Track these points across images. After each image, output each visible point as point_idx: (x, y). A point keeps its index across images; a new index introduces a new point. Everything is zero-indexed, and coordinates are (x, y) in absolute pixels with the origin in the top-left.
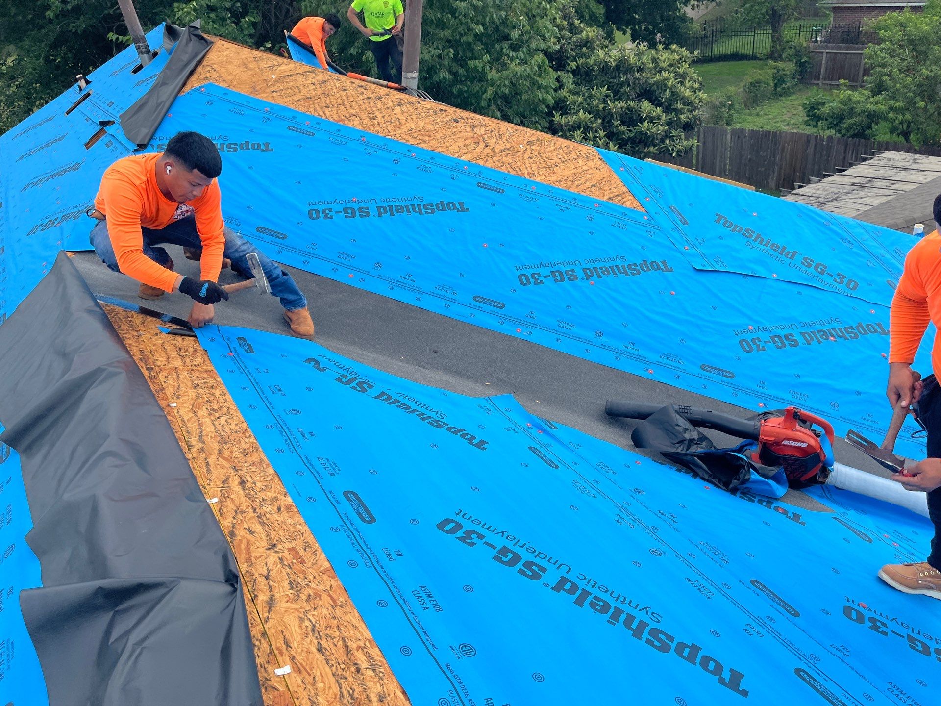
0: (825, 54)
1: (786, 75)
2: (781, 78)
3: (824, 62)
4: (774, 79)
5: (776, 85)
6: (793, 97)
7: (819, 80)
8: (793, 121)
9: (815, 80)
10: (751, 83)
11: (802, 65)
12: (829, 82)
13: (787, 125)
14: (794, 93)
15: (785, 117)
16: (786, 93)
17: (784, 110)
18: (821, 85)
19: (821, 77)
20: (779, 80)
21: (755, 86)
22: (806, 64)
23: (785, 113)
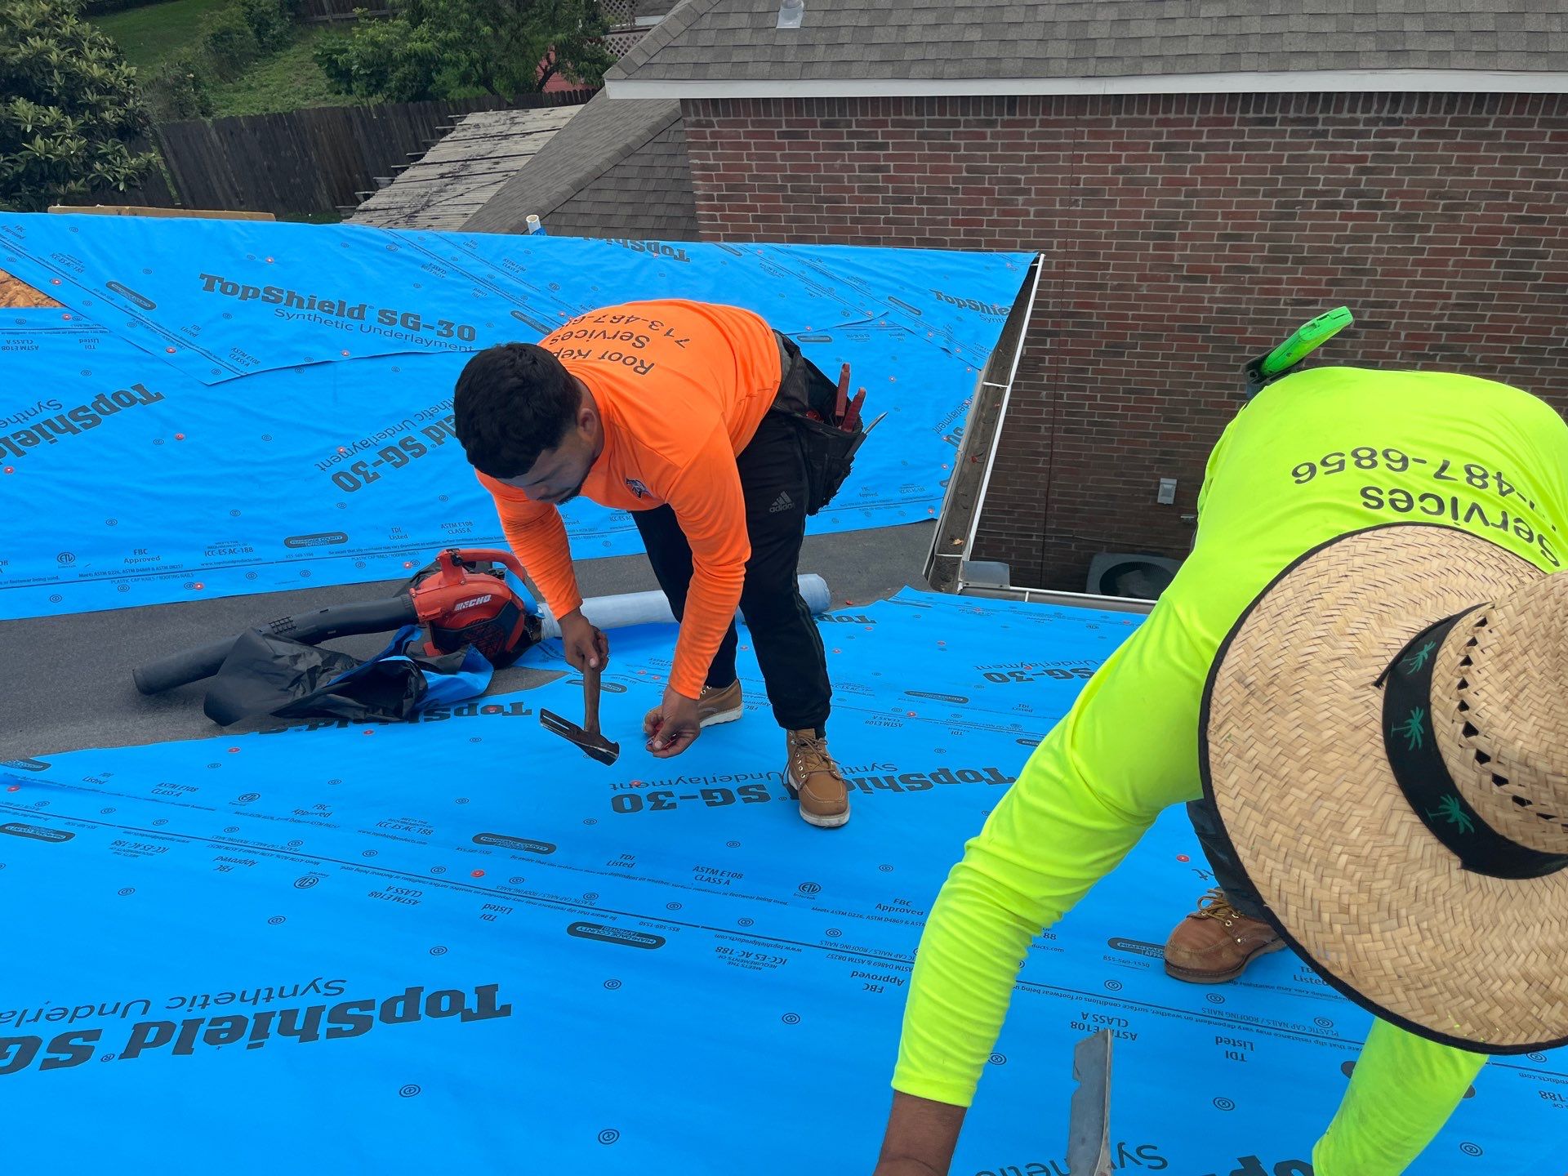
1: (268, 13)
4: (251, 22)
5: (258, 32)
6: (295, 49)
8: (312, 90)
10: (214, 35)
12: (343, 16)
13: (307, 98)
14: (294, 42)
15: (297, 85)
16: (281, 44)
17: (290, 74)
18: (331, 21)
19: (326, 7)
20: (260, 24)
21: (223, 40)
23: (294, 77)
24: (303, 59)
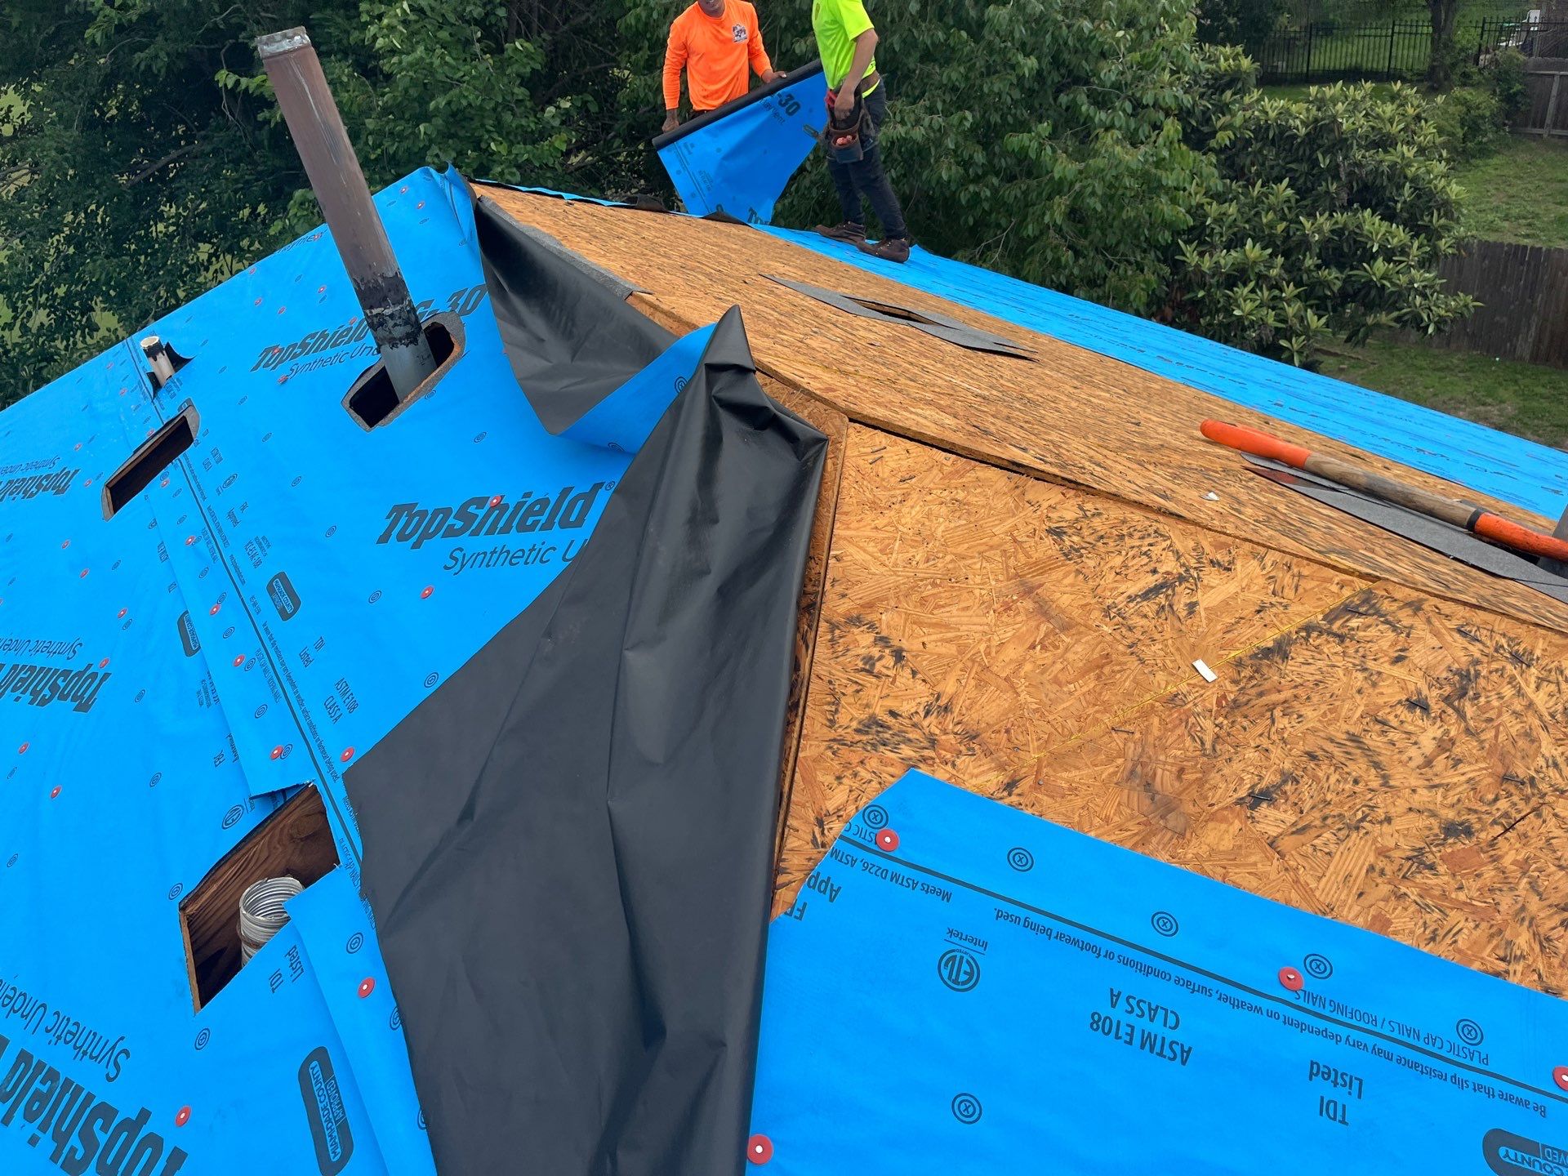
0: (1556, 79)
1: (1483, 117)
2: (1475, 123)
3: (1554, 92)
4: (1462, 125)
6: (1495, 161)
7: (1542, 127)
8: (1515, 211)
9: (1534, 126)
11: (1509, 99)
12: (1562, 132)
13: (1506, 218)
14: (1498, 152)
16: (1484, 152)
17: (1490, 187)
18: (1545, 136)
19: (1548, 121)
20: (1473, 127)
22: (1519, 98)
23: (1493, 192)
24: (1505, 172)
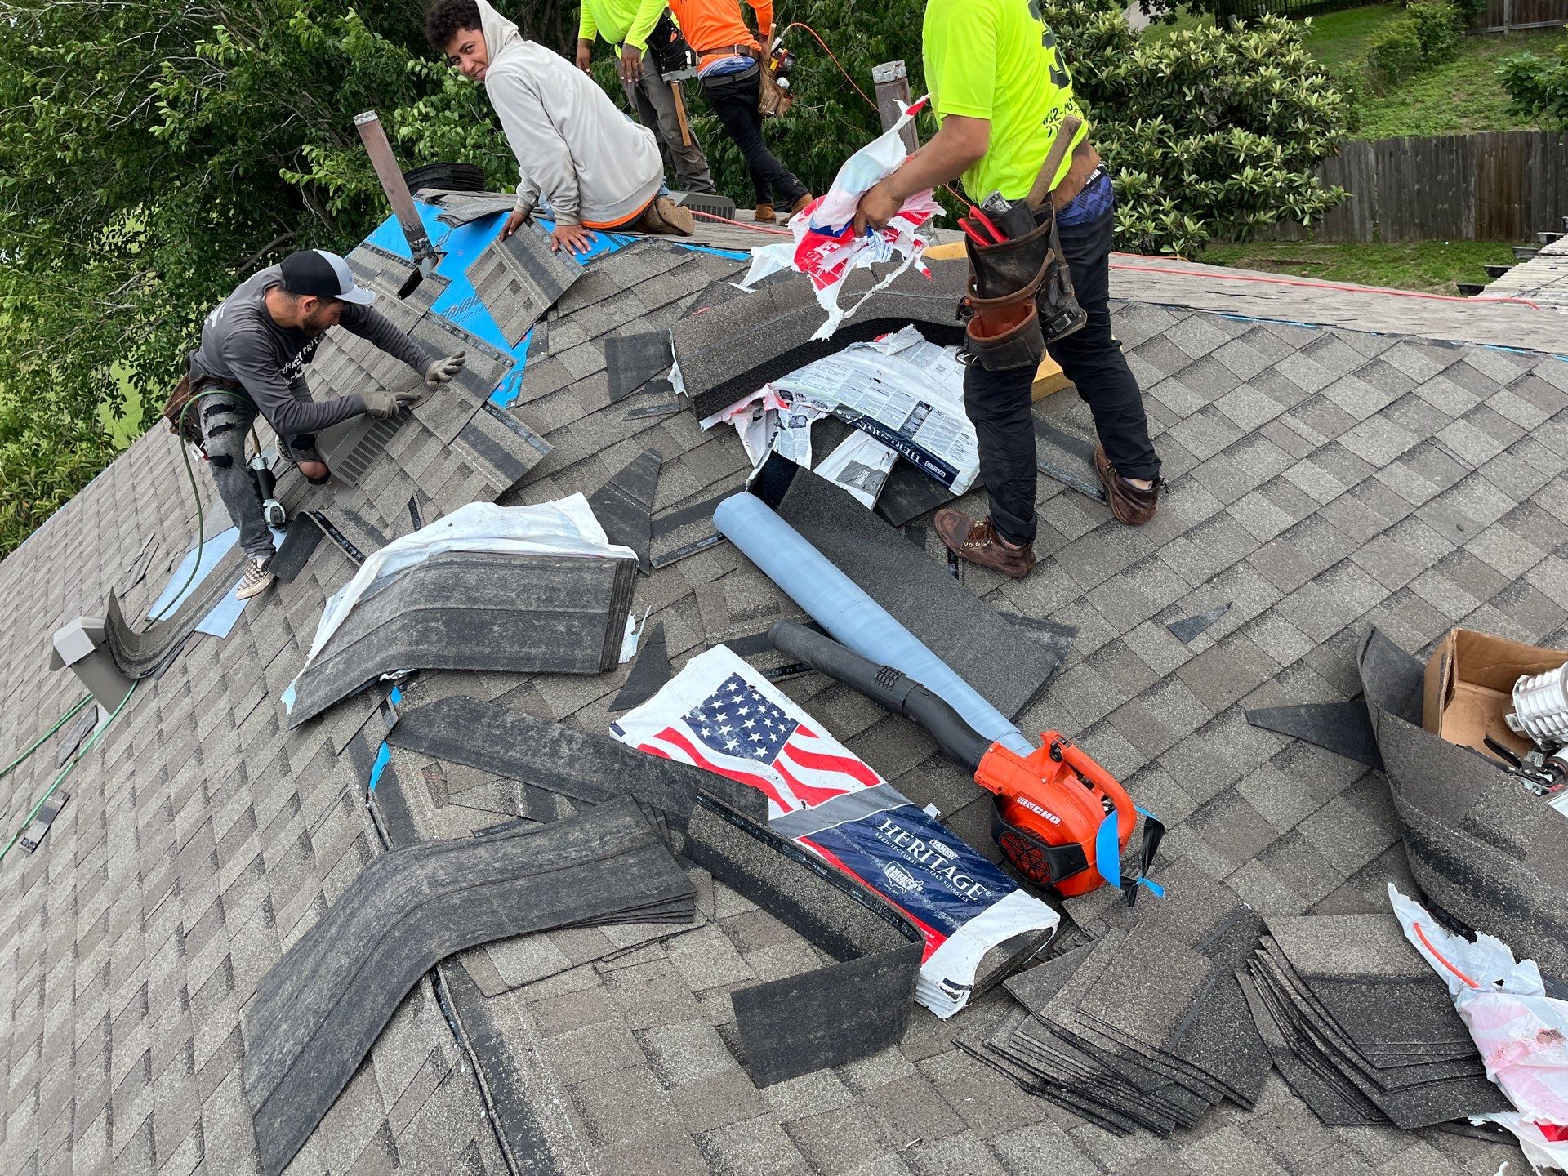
1: (1440, 25)
2: (1433, 31)
4: (1421, 33)
5: (1425, 46)
6: (1460, 62)
7: (1501, 24)
9: (1494, 24)
10: (1379, 48)
12: (1522, 26)
24: (1466, 73)
